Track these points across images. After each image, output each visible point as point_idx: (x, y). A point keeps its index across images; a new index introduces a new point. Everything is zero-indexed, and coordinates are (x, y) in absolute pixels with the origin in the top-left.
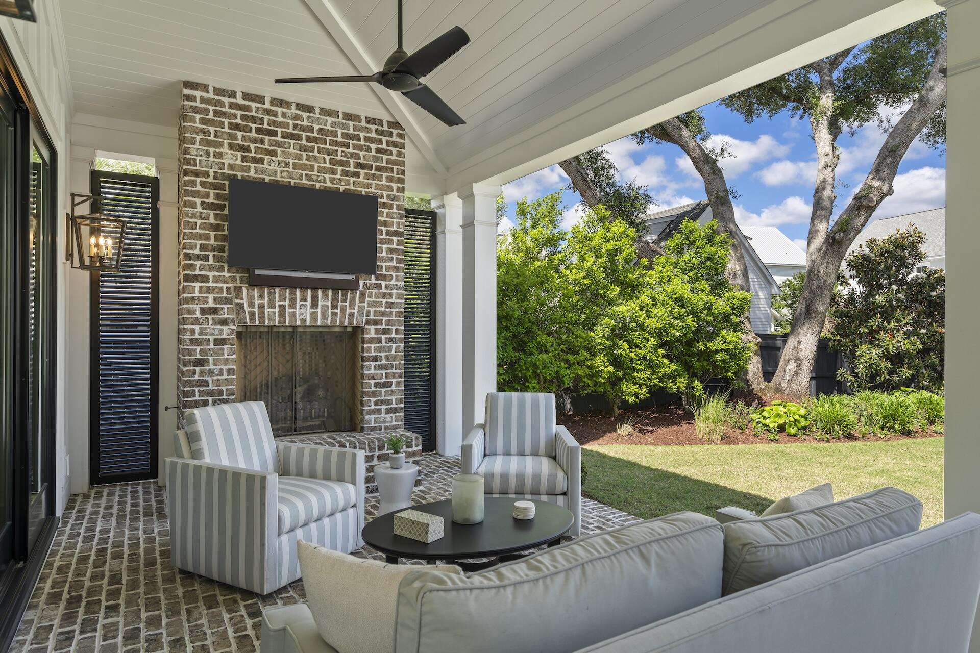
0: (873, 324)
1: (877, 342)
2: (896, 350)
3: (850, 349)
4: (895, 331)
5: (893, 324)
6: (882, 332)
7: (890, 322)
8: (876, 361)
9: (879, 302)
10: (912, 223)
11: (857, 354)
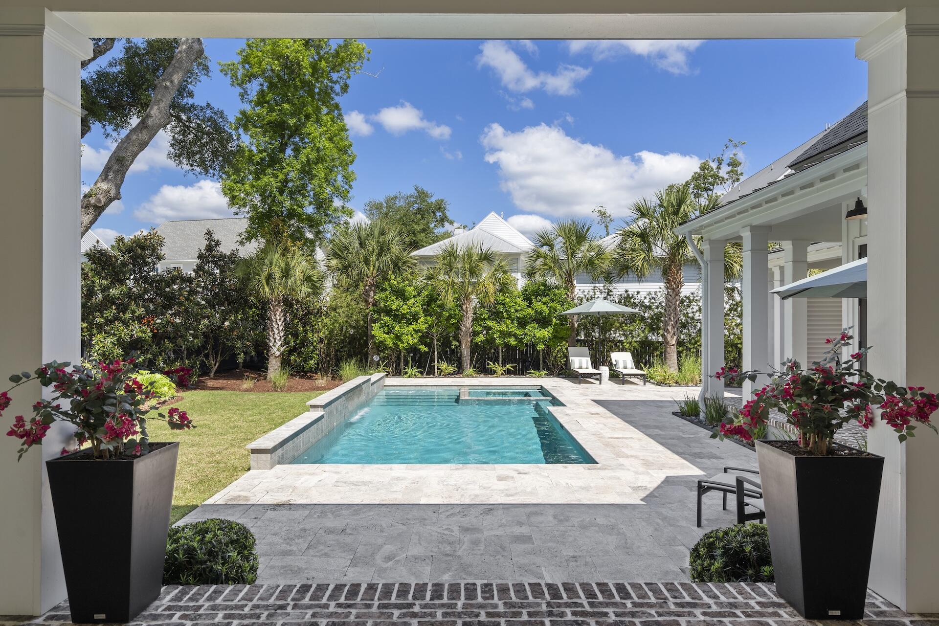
0: (108, 315)
1: (113, 332)
2: (130, 338)
3: (87, 338)
4: (131, 321)
5: (128, 315)
6: (116, 322)
7: (125, 313)
8: (109, 349)
9: (114, 295)
10: (153, 228)
11: (93, 342)
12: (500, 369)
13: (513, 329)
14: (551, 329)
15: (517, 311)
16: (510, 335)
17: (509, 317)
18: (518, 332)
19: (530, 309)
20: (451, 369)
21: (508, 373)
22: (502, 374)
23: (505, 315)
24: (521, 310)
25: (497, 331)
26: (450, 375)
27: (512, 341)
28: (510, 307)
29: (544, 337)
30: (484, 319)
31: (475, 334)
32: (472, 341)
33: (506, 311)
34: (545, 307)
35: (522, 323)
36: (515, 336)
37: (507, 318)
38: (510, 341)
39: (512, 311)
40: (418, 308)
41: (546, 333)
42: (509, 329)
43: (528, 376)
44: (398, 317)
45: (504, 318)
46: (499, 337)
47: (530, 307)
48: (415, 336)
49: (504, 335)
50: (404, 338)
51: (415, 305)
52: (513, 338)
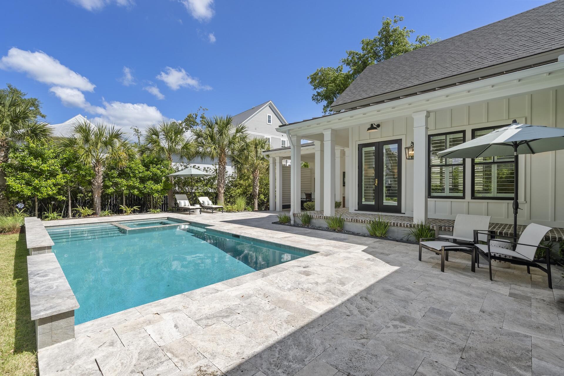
12: (129, 210)
13: (137, 185)
14: (162, 184)
15: (140, 172)
16: (134, 188)
17: (135, 176)
18: (140, 186)
19: (149, 172)
20: (90, 212)
21: (134, 212)
22: (131, 213)
23: (131, 175)
24: (142, 172)
25: (125, 185)
26: (88, 216)
27: (136, 192)
28: (135, 170)
29: (158, 189)
30: (114, 177)
31: (106, 187)
32: (102, 193)
33: (133, 172)
34: (158, 171)
35: (143, 180)
36: (138, 188)
37: (133, 177)
38: (134, 192)
39: (137, 172)
40: (57, 167)
41: (159, 187)
42: (134, 184)
43: (148, 213)
44: (38, 173)
45: (131, 177)
46: (126, 189)
47: (149, 171)
48: (54, 188)
49: (130, 187)
50: (43, 190)
51: (53, 164)
52: (136, 190)
